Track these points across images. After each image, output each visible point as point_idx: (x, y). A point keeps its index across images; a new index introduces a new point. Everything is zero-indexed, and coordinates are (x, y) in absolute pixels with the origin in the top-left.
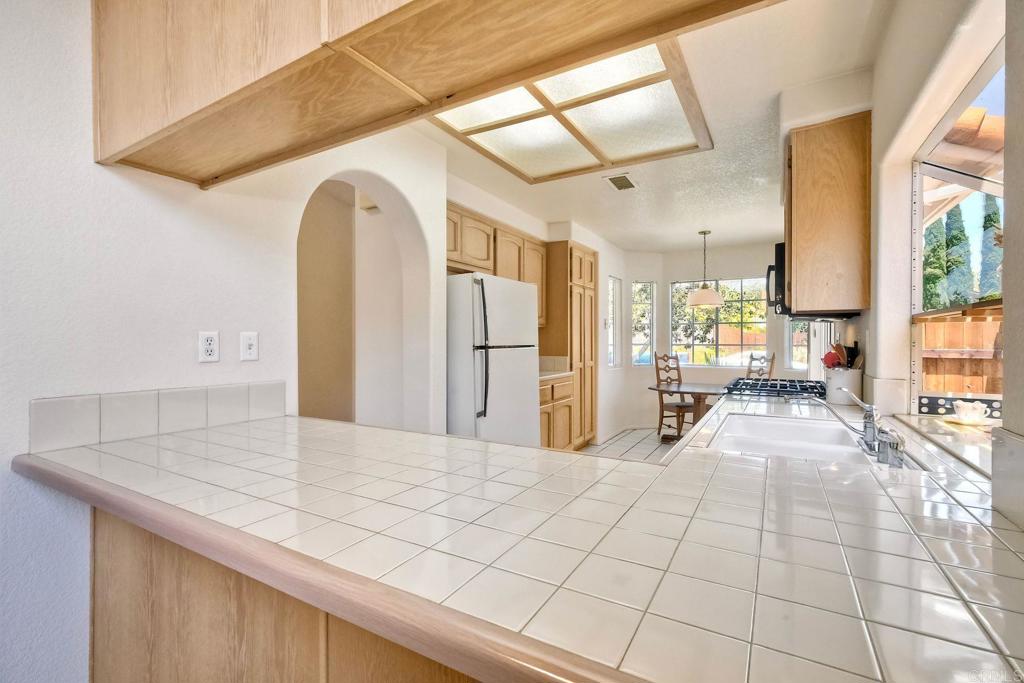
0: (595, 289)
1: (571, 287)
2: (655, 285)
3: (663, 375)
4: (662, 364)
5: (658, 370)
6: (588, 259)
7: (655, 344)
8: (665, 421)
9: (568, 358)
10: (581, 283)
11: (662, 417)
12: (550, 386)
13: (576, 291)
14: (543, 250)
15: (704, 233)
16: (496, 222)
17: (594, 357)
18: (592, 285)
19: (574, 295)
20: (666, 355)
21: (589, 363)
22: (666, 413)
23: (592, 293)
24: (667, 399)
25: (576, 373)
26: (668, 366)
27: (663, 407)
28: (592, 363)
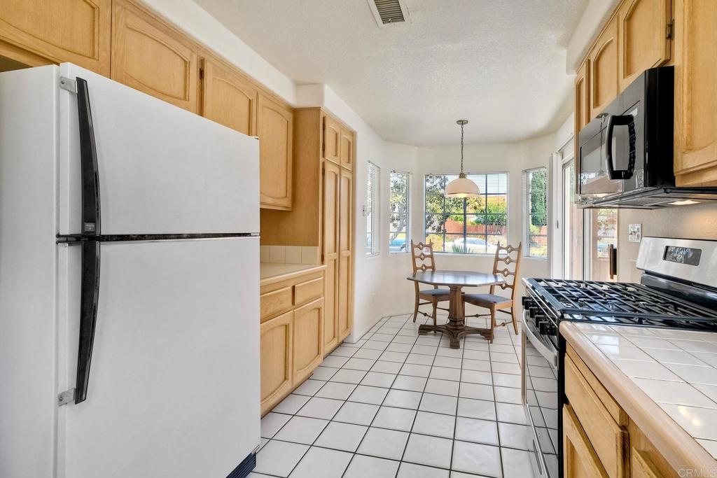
0: (353, 172)
1: (323, 163)
2: (411, 176)
3: (419, 263)
4: (417, 252)
5: (414, 258)
6: (345, 136)
7: (410, 233)
8: (421, 308)
9: (319, 249)
10: (336, 161)
11: (418, 304)
12: (290, 288)
13: (330, 169)
14: (289, 116)
15: (462, 122)
16: (207, 51)
17: (351, 246)
18: (349, 167)
19: (327, 174)
20: (421, 244)
21: (345, 253)
22: (421, 301)
23: (350, 176)
24: (423, 287)
25: (329, 265)
26: (423, 254)
27: (419, 295)
28: (349, 253)
